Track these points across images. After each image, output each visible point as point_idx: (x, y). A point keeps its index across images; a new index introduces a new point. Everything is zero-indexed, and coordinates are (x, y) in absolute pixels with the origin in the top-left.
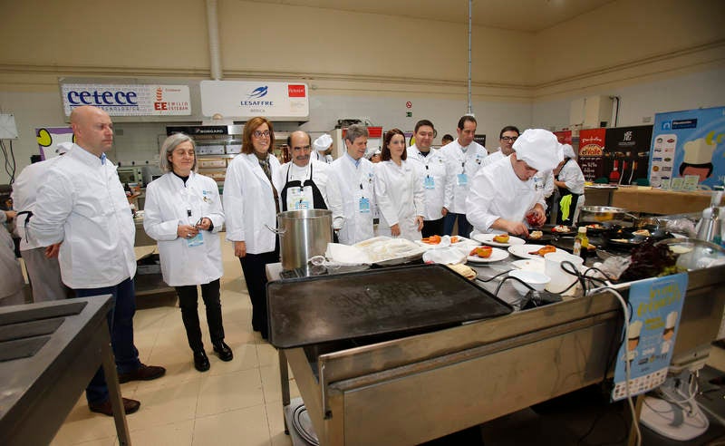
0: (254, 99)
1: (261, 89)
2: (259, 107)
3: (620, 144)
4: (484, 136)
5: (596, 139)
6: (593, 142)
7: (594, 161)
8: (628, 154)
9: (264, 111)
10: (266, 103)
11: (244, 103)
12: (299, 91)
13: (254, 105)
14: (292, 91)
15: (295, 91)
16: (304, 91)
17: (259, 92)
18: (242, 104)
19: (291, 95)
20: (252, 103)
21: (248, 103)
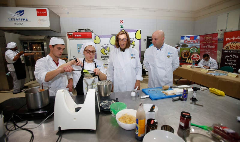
0: (16, 17)
2: (20, 22)
5: (238, 38)
6: (235, 40)
7: (235, 54)
9: (22, 24)
10: (24, 20)
11: (10, 19)
12: (43, 13)
13: (17, 20)
14: (39, 13)
15: (40, 12)
16: (46, 13)
17: (19, 13)
18: (9, 20)
19: (38, 15)
20: (15, 19)
21: (13, 20)
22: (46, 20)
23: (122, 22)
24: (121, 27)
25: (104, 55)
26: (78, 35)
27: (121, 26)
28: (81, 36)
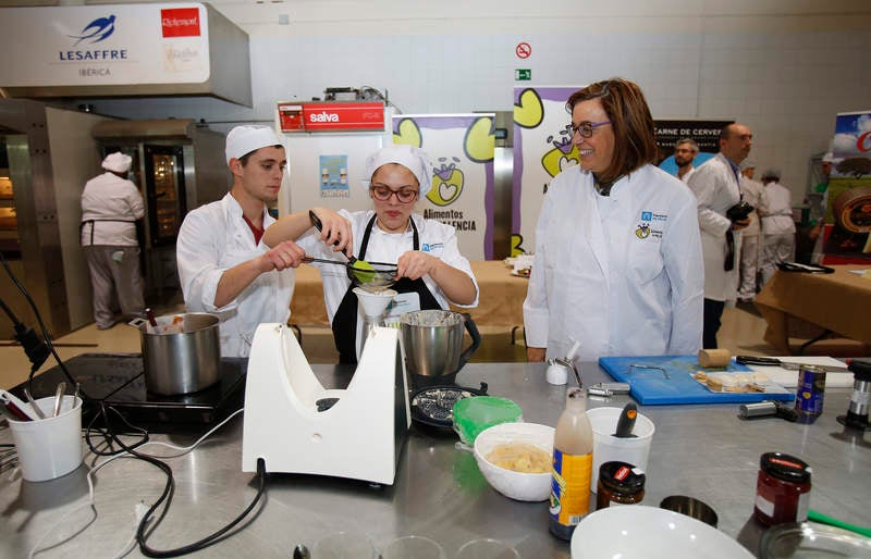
0: (88, 45)
1: (102, 23)
2: (97, 63)
9: (108, 72)
10: (114, 54)
11: (65, 56)
12: (185, 22)
13: (88, 59)
14: (169, 23)
15: (176, 22)
16: (198, 21)
17: (98, 28)
18: (61, 59)
19: (168, 32)
20: (84, 54)
21: (75, 56)
22: (196, 53)
25: (436, 209)
26: (323, 118)
28: (335, 118)
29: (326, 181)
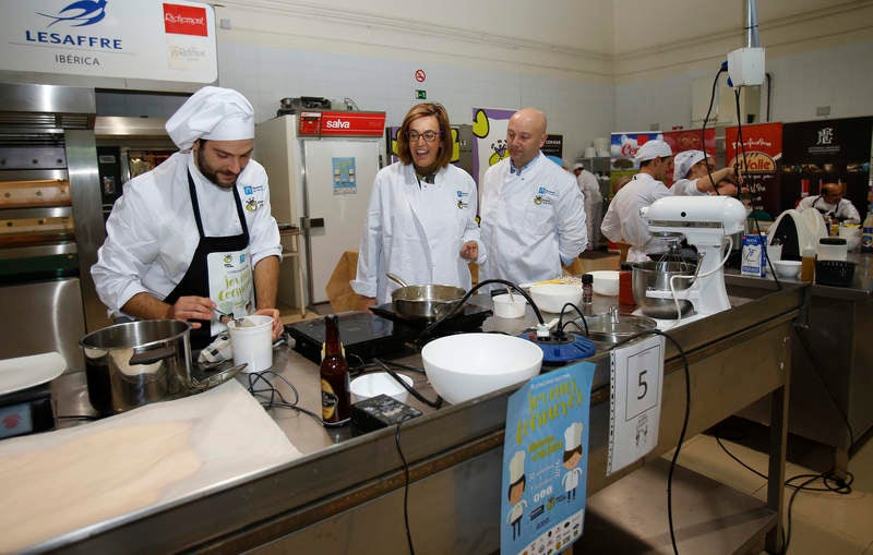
0: (67, 28)
1: (87, 6)
2: (84, 50)
3: (811, 150)
4: (559, 138)
5: (761, 142)
6: (755, 148)
7: (757, 181)
8: (828, 167)
12: (191, 21)
13: (69, 44)
14: (172, 19)
15: (180, 19)
17: (84, 11)
18: (28, 38)
19: (171, 28)
20: (62, 39)
21: (49, 38)
22: (203, 54)
23: (420, 76)
24: (420, 97)
26: (338, 124)
27: (420, 92)
28: (347, 125)
29: (337, 180)
